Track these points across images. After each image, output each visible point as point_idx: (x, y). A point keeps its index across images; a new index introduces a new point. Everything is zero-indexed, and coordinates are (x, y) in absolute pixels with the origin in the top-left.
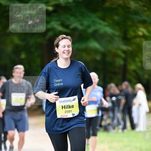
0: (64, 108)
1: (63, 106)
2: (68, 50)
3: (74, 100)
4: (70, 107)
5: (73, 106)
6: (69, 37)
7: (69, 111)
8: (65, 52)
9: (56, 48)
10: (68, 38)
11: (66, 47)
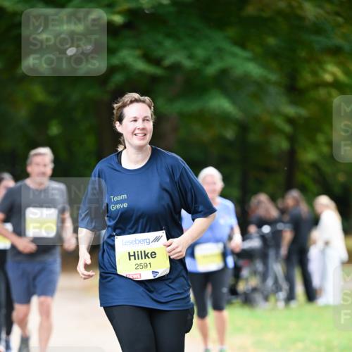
0: (132, 258)
1: (132, 254)
2: (143, 129)
3: (157, 239)
4: (146, 256)
5: (153, 255)
6: (147, 99)
7: (146, 266)
8: (137, 131)
9: (117, 124)
10: (144, 102)
11: (140, 121)
